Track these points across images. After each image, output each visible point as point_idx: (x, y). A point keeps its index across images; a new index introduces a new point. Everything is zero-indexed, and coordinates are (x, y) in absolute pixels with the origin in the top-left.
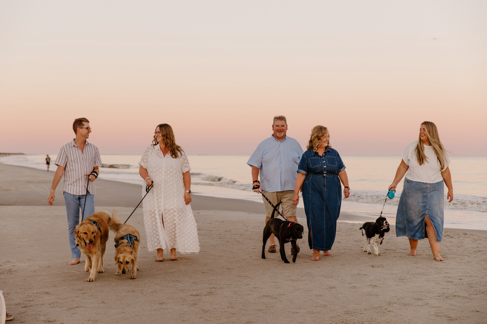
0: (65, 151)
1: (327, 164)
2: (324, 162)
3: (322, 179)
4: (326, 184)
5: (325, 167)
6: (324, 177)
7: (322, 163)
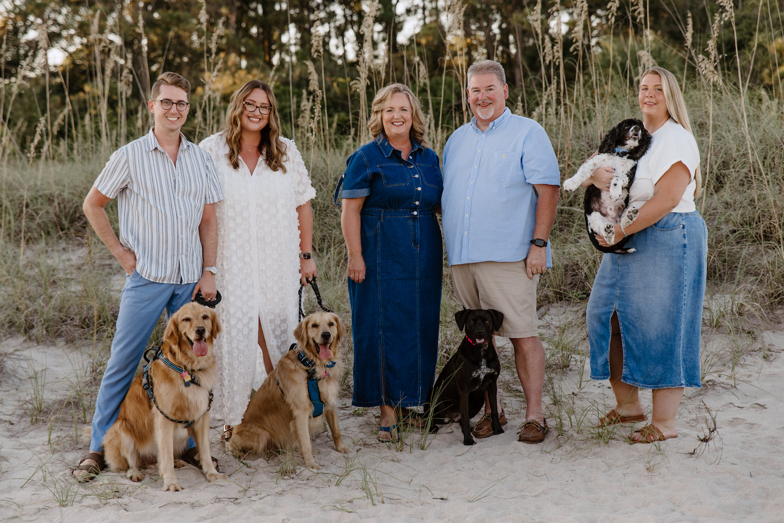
0: (127, 161)
1: (422, 181)
2: (417, 176)
3: (410, 222)
4: (418, 236)
5: (419, 189)
6: (414, 217)
7: (411, 178)
